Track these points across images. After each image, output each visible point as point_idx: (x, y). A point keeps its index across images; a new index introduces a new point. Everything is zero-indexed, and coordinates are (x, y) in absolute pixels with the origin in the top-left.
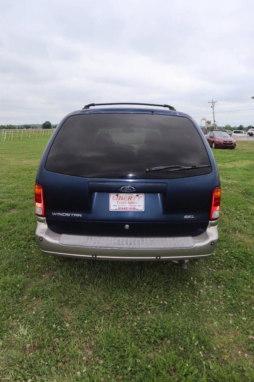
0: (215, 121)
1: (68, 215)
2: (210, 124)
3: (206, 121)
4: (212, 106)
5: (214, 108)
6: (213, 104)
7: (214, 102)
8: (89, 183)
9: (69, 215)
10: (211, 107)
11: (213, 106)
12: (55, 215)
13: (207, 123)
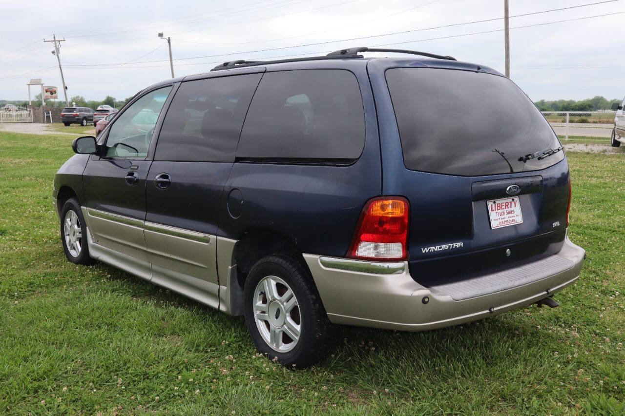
0: (66, 88)
1: (445, 247)
2: (54, 95)
3: (43, 88)
4: (54, 49)
5: (59, 55)
6: (56, 46)
7: (59, 41)
8: (473, 186)
9: (448, 247)
10: (53, 52)
11: (58, 49)
12: (427, 251)
13: (47, 91)
